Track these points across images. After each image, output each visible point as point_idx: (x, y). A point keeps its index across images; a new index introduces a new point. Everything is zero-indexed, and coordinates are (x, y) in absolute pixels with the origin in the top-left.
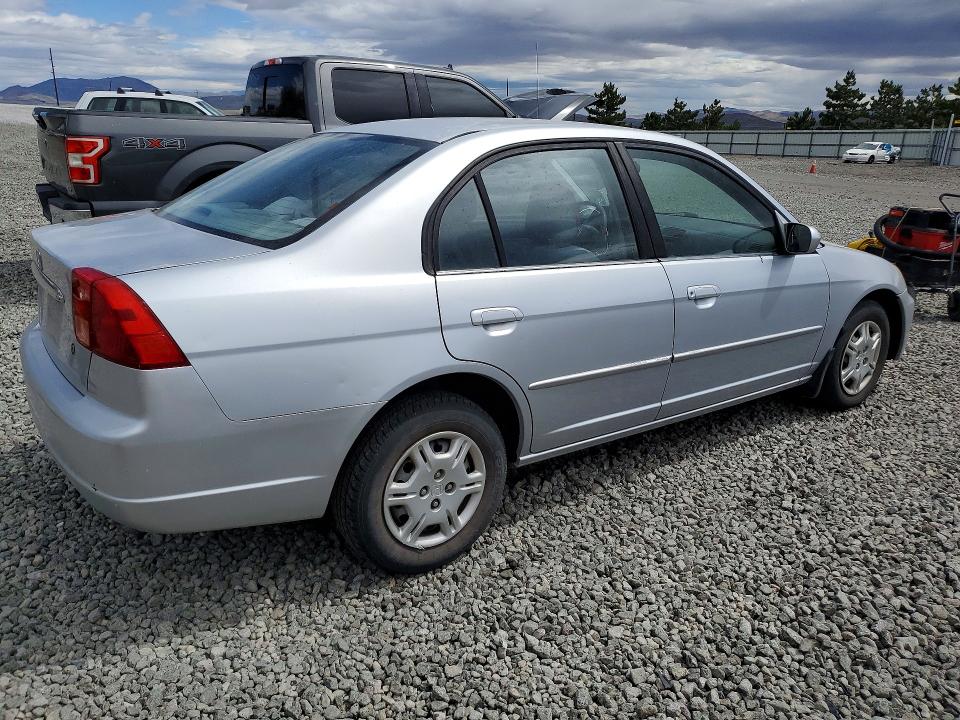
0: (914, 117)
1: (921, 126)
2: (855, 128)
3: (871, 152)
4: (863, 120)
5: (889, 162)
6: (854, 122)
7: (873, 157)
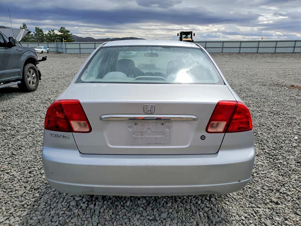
0: (49, 39)
1: (51, 42)
2: (31, 42)
3: (41, 50)
4: (32, 39)
5: (47, 53)
6: (30, 40)
7: (42, 51)
